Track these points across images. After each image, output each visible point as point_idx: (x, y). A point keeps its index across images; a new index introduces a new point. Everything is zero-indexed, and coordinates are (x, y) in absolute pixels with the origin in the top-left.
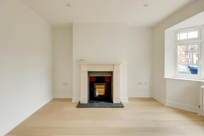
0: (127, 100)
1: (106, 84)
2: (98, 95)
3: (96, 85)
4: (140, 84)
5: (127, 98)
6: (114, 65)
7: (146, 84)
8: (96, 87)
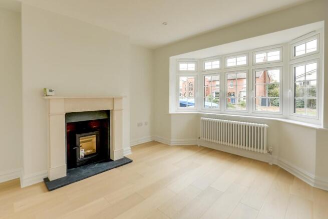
0: (130, 151)
1: (98, 133)
2: (83, 155)
3: (81, 138)
4: (140, 125)
5: (130, 148)
6: (113, 99)
7: (146, 124)
8: (81, 141)
